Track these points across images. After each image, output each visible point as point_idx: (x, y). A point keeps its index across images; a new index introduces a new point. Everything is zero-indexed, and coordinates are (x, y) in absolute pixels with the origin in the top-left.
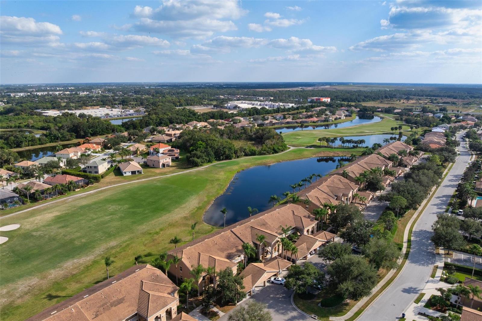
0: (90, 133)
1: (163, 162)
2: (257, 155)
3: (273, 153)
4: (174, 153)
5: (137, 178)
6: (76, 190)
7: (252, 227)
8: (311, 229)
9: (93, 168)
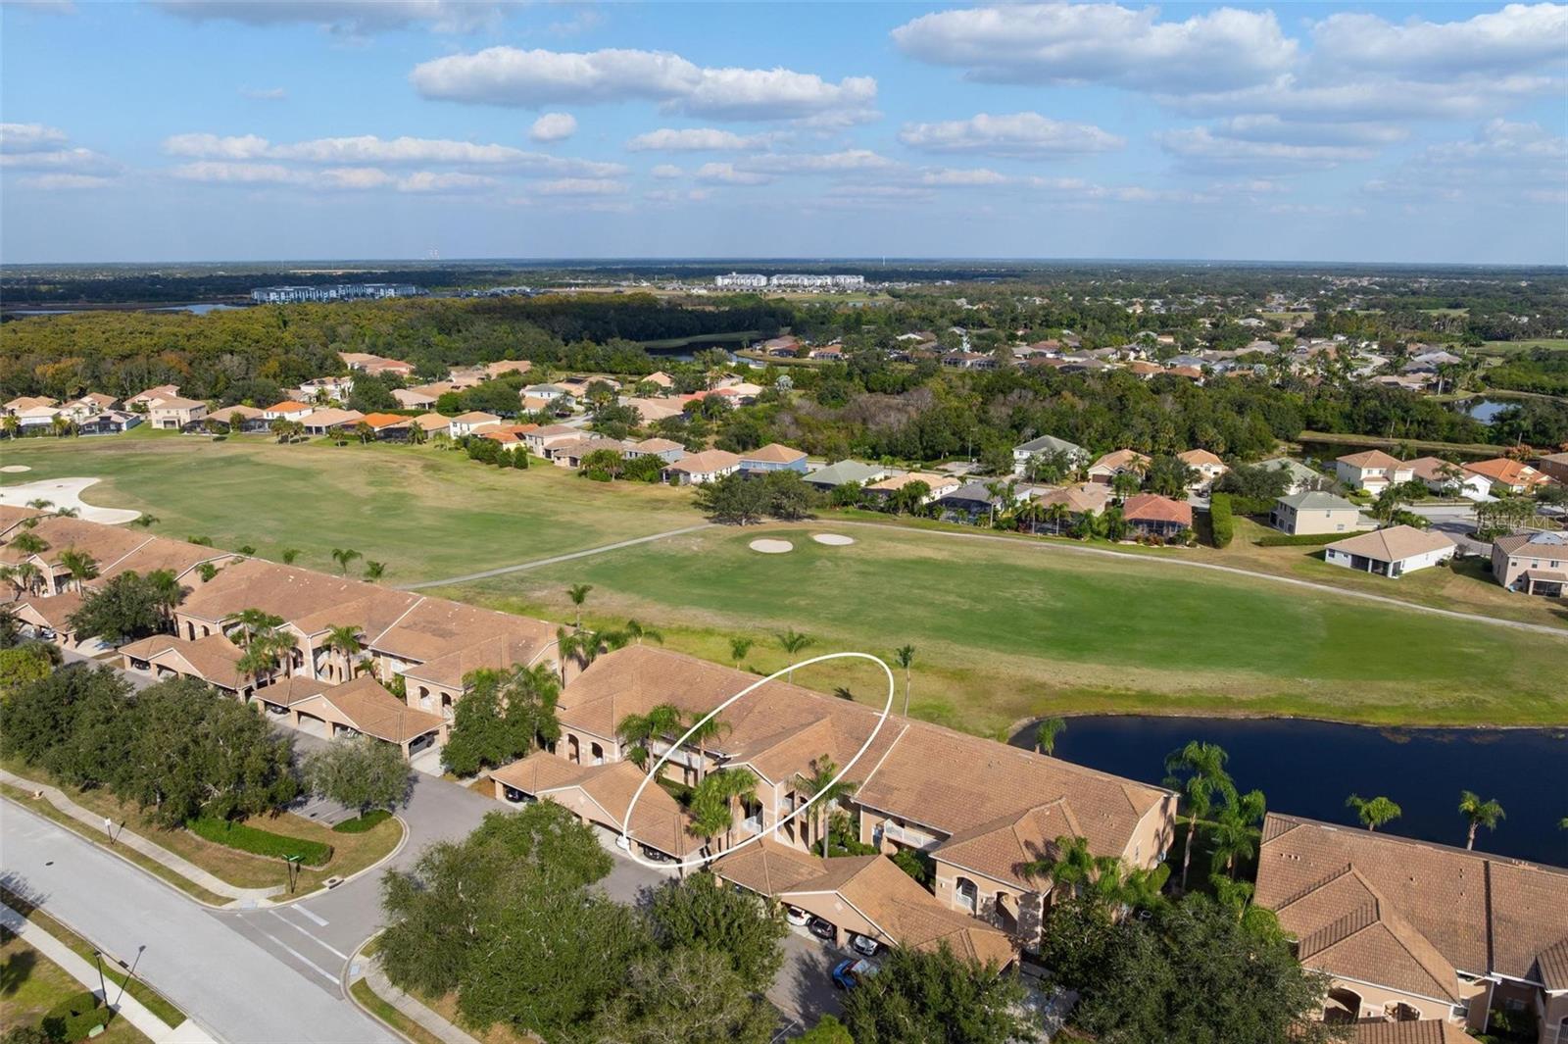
1: (1528, 565)
5: (1331, 577)
6: (1122, 543)
7: (826, 719)
8: (986, 891)
9: (1288, 511)
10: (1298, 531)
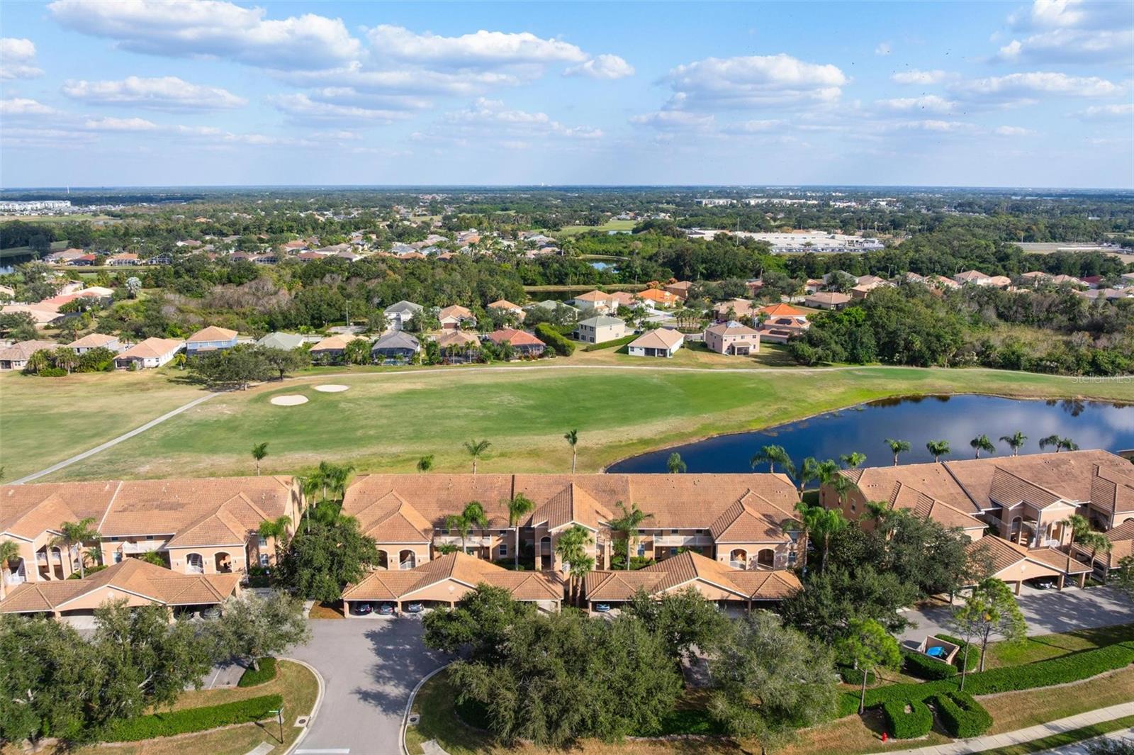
0: (702, 274)
1: (732, 341)
2: (1026, 370)
3: (1087, 374)
4: (789, 328)
5: (642, 362)
6: (512, 361)
7: (574, 485)
8: (753, 552)
9: (588, 329)
10: (599, 340)
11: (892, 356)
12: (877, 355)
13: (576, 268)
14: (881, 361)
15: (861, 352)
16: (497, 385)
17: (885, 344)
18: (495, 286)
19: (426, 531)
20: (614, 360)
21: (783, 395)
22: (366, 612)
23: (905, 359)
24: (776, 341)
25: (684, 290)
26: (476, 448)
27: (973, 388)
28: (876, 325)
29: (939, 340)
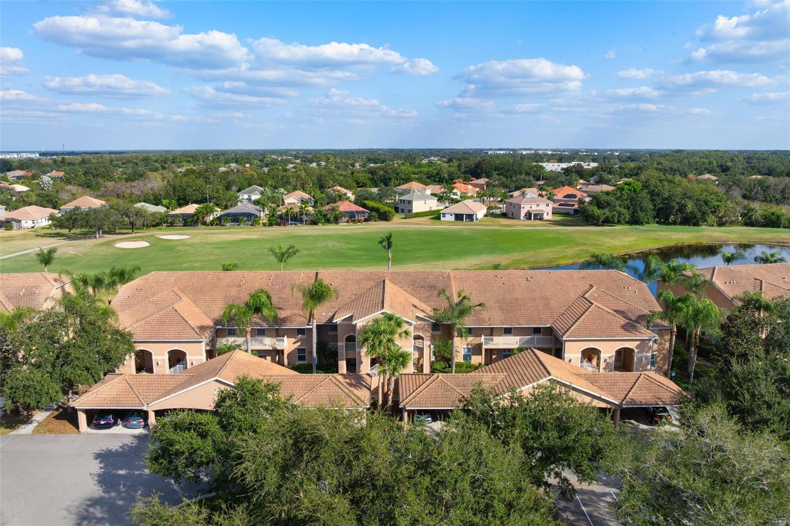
1: (529, 209)
5: (453, 224)
6: (340, 224)
7: (387, 282)
8: (608, 351)
9: (406, 203)
11: (667, 218)
12: (655, 218)
13: (398, 174)
14: (658, 223)
15: (641, 215)
16: (324, 236)
17: (660, 209)
18: (332, 180)
19: (202, 328)
20: (428, 223)
21: (582, 241)
22: (108, 426)
23: (679, 219)
24: (564, 212)
25: (483, 185)
26: (283, 255)
27: (747, 238)
28: (652, 193)
29: (707, 205)
